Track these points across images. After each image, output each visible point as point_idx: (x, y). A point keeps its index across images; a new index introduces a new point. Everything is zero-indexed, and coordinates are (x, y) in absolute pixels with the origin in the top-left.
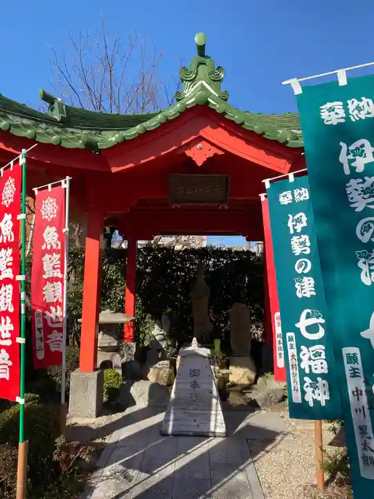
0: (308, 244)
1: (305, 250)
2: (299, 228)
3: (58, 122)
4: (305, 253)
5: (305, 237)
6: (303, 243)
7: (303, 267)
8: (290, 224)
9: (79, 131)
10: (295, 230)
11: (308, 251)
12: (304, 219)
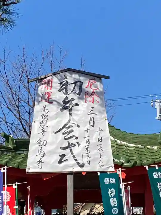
0: (116, 202)
1: (115, 205)
2: (113, 195)
3: (12, 149)
4: (116, 206)
5: (115, 199)
6: (114, 202)
7: (115, 211)
8: (109, 193)
9: (22, 152)
10: (111, 196)
11: (116, 205)
12: (114, 191)
